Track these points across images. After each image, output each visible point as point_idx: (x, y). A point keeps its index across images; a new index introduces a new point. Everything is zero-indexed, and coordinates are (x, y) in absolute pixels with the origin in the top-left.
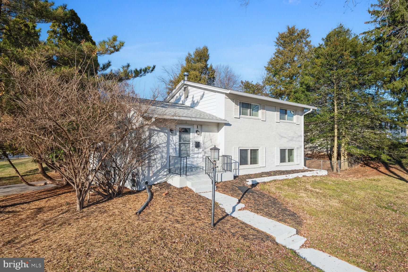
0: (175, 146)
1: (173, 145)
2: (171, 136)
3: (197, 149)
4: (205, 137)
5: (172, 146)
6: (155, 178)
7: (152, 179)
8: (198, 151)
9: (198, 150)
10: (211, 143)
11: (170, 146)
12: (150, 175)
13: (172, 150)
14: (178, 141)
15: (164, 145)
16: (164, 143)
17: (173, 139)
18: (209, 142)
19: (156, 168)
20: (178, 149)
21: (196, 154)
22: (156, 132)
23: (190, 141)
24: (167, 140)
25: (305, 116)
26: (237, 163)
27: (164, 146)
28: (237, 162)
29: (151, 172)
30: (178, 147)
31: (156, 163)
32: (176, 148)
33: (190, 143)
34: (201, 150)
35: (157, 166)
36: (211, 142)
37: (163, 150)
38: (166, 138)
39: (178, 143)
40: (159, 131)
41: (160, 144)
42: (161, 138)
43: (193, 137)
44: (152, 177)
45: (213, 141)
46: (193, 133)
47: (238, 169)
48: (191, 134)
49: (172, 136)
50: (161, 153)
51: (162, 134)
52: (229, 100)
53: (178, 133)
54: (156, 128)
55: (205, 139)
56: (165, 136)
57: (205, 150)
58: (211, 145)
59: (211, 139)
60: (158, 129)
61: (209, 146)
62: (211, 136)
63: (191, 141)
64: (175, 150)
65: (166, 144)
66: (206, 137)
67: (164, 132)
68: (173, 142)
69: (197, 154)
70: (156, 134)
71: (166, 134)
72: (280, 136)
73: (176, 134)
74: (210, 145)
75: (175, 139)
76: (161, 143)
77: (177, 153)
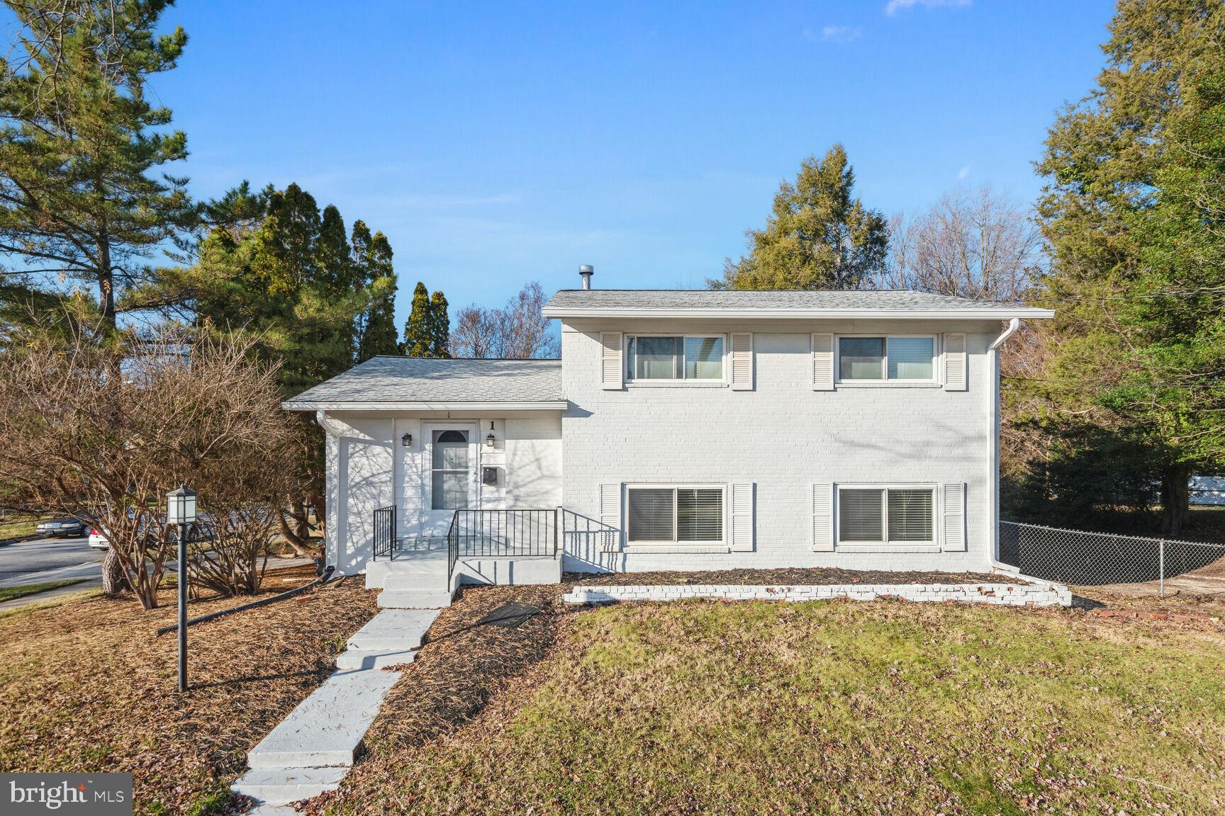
0: (421, 478)
1: (414, 477)
2: (409, 454)
3: (493, 488)
4: (514, 455)
5: (411, 479)
6: (359, 559)
7: (354, 562)
8: (496, 495)
9: (497, 491)
10: (538, 471)
11: (407, 479)
12: (349, 552)
13: (413, 491)
14: (428, 465)
15: (384, 477)
16: (385, 472)
17: (413, 461)
18: (533, 467)
19: (362, 535)
20: (429, 489)
21: (489, 501)
22: (360, 446)
23: (467, 467)
24: (391, 463)
25: (997, 350)
26: (617, 535)
27: (384, 480)
28: (617, 530)
29: (349, 544)
30: (428, 482)
31: (362, 523)
32: (423, 486)
33: (467, 473)
34: (503, 491)
35: (364, 530)
36: (540, 468)
37: (381, 491)
38: (390, 459)
39: (428, 474)
40: (370, 443)
41: (373, 475)
42: (374, 460)
43: (476, 454)
44: (354, 556)
45: (544, 463)
46: (476, 442)
47: (621, 550)
48: (472, 446)
49: (412, 453)
50: (375, 498)
51: (378, 449)
52: (582, 335)
53: (429, 447)
54: (361, 436)
55: (517, 458)
56: (386, 455)
57: (516, 492)
58: (539, 474)
59: (538, 460)
60: (367, 438)
61: (529, 480)
62: (538, 449)
63: (470, 464)
64: (420, 491)
65: (390, 475)
66: (519, 453)
67: (384, 445)
68: (415, 470)
69: (494, 501)
70: (361, 450)
71: (390, 450)
72: (840, 441)
73: (422, 449)
74: (534, 477)
75: (420, 461)
76: (375, 472)
77: (427, 499)
